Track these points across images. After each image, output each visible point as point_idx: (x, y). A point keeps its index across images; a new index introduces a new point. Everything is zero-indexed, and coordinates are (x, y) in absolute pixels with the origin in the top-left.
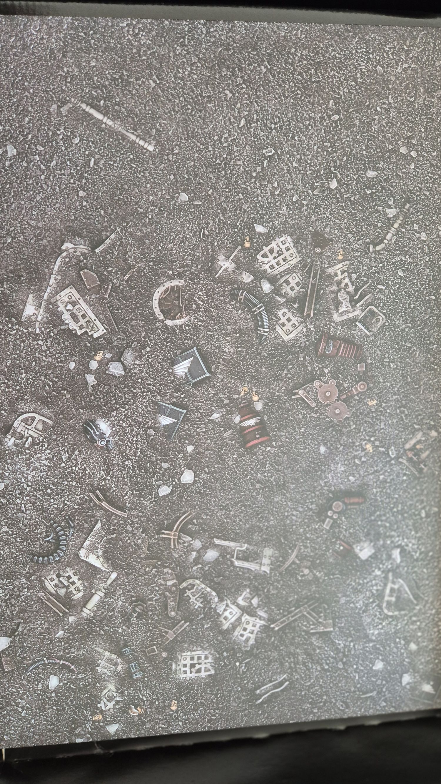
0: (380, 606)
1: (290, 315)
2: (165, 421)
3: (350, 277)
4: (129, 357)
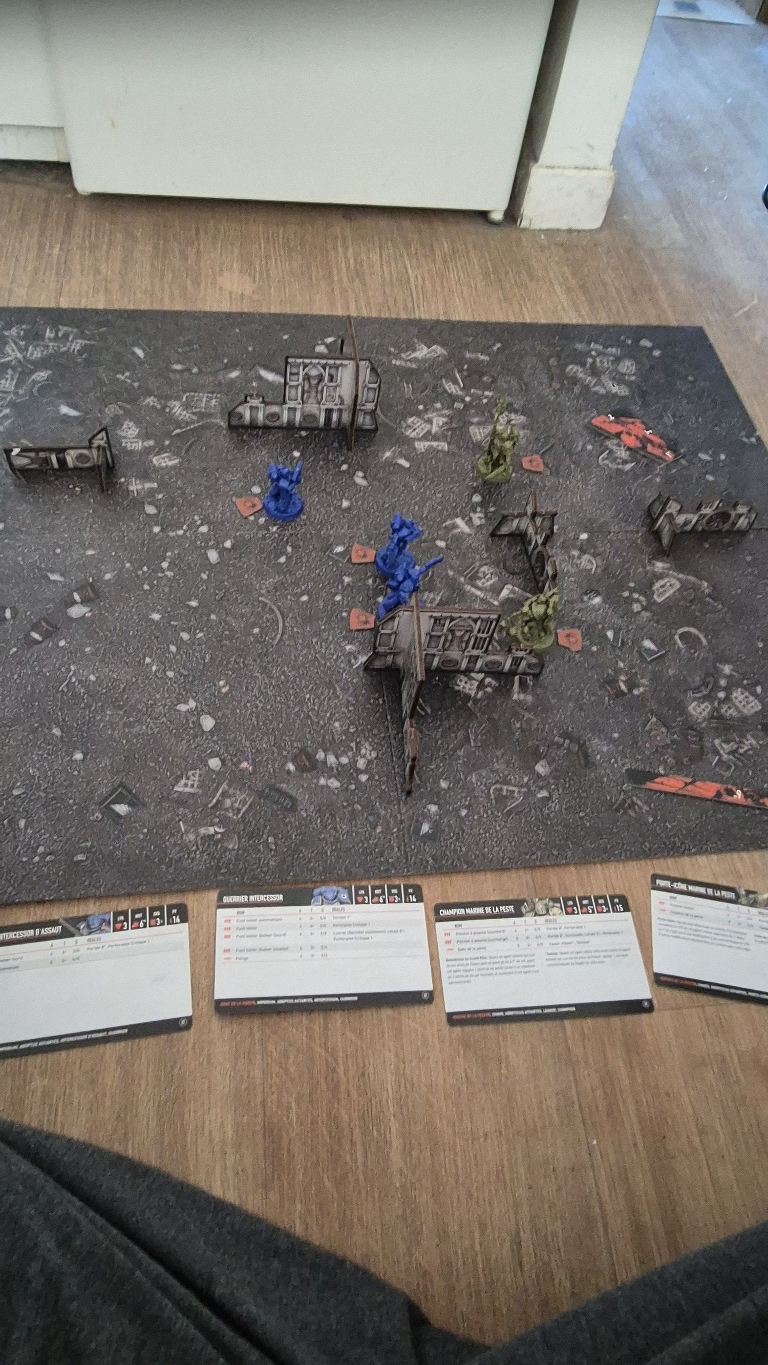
0: (497, 782)
1: (708, 710)
2: (610, 634)
3: (749, 750)
4: (646, 614)
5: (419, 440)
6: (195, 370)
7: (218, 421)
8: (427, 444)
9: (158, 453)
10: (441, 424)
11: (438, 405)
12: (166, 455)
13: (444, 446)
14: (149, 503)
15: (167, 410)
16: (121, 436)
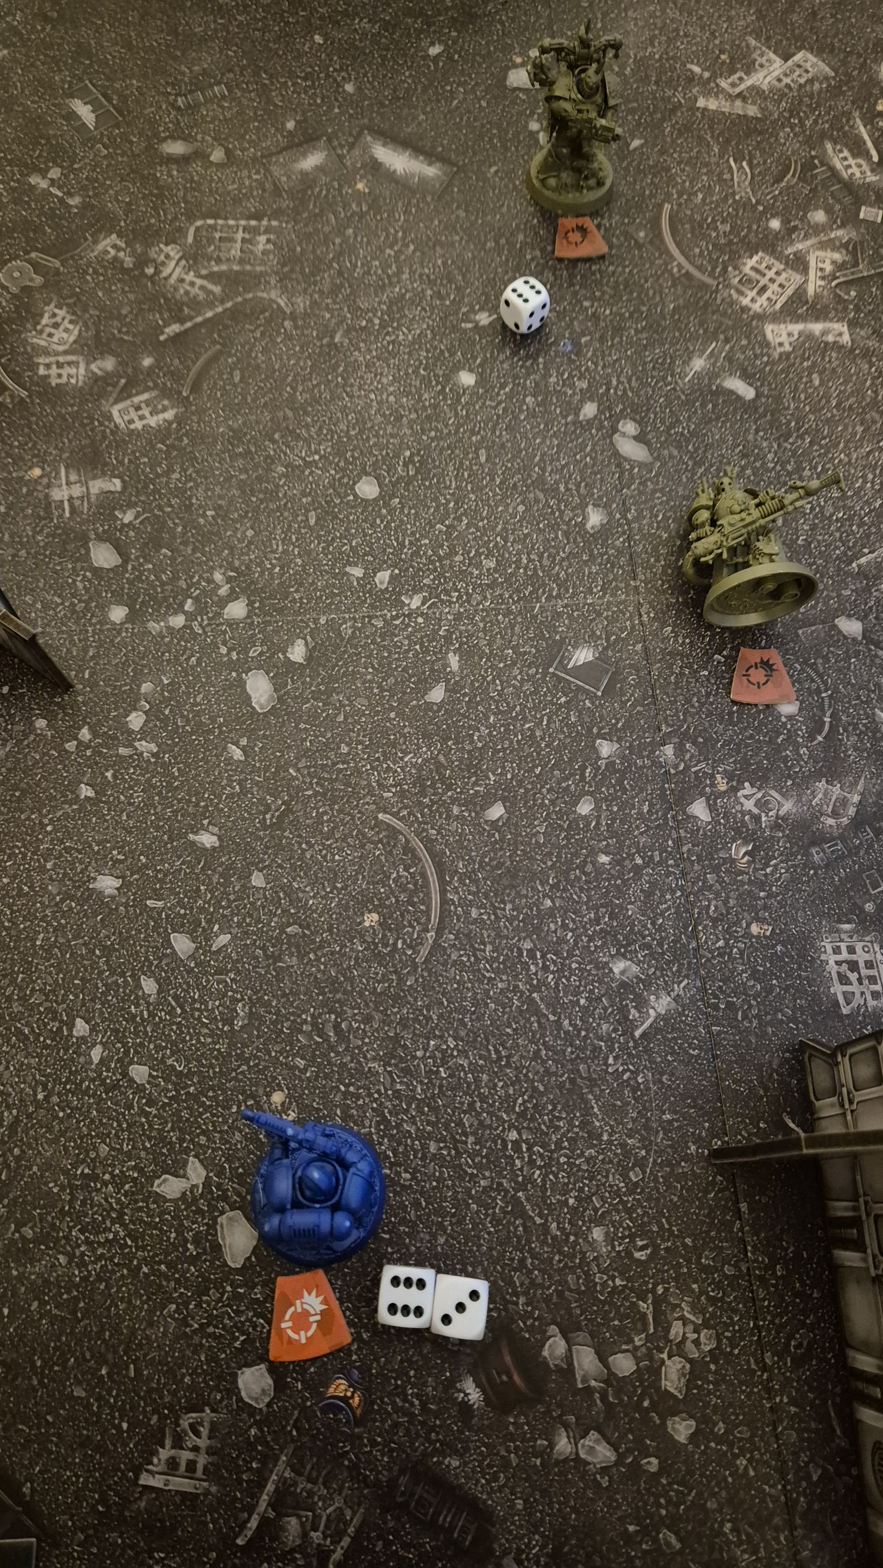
5: (777, 318)
6: (217, 155)
7: (273, 295)
8: (796, 328)
9: (125, 394)
10: (828, 268)
11: (819, 216)
12: (145, 396)
13: (838, 331)
14: (100, 538)
15: (150, 271)
16: (34, 347)
